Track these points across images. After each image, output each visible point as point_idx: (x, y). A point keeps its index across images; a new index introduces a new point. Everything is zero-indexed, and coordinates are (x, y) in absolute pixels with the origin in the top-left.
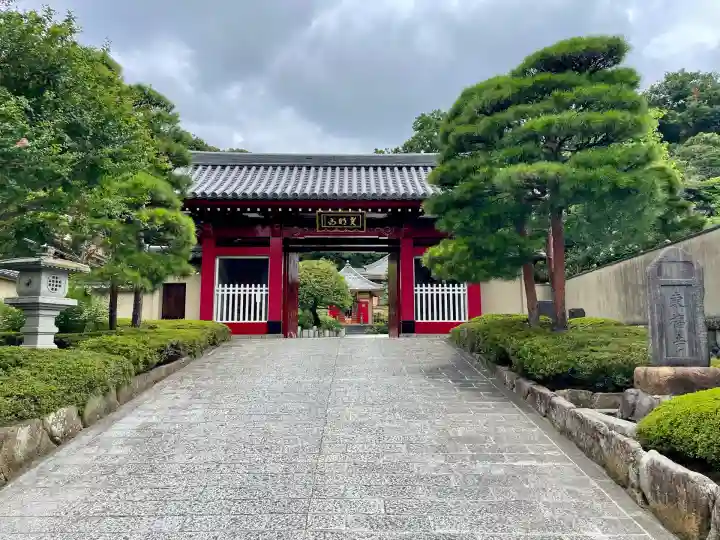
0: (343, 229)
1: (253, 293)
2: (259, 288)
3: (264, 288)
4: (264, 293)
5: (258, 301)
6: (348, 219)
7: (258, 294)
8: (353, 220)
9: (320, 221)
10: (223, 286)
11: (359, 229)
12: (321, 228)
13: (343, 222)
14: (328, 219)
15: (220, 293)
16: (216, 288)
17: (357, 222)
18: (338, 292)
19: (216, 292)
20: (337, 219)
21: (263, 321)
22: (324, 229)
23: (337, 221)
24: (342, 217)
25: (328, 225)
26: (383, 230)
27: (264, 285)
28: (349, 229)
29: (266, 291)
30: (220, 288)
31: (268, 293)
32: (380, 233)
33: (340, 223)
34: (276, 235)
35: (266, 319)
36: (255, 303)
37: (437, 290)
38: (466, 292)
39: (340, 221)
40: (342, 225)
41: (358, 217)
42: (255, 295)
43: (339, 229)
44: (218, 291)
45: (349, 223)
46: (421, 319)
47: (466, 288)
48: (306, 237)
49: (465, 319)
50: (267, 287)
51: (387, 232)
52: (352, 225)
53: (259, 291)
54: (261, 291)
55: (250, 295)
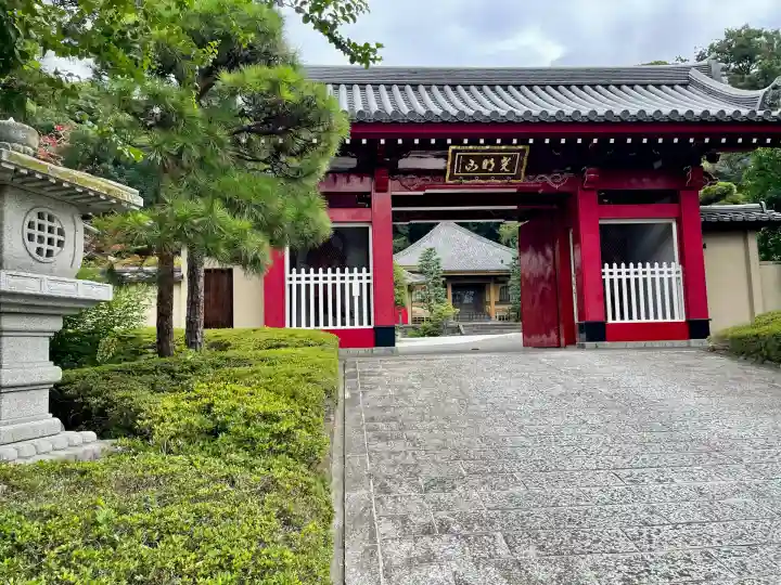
0: (489, 177)
1: (347, 282)
2: (356, 274)
3: (364, 274)
4: (365, 282)
5: (356, 293)
6: (498, 160)
7: (356, 284)
8: (505, 162)
9: (453, 164)
10: (299, 272)
11: (513, 177)
12: (452, 177)
13: (489, 166)
14: (467, 159)
15: (294, 283)
16: (287, 275)
17: (511, 166)
19: (288, 282)
20: (479, 160)
21: (365, 326)
22: (457, 177)
23: (480, 165)
24: (489, 158)
25: (464, 171)
26: (548, 180)
27: (364, 269)
28: (497, 178)
29: (368, 278)
30: (294, 275)
31: (371, 281)
32: (545, 185)
33: (485, 167)
34: (382, 188)
35: (369, 323)
36: (352, 298)
37: (636, 273)
38: (680, 275)
39: (485, 163)
40: (486, 171)
41: (514, 159)
42: (351, 285)
43: (481, 178)
44: (291, 279)
45: (498, 168)
46: (614, 318)
47: (680, 268)
48: (428, 191)
49: (680, 317)
50: (368, 271)
51: (556, 182)
52: (503, 171)
53: (356, 278)
54: (360, 278)
55: (343, 286)
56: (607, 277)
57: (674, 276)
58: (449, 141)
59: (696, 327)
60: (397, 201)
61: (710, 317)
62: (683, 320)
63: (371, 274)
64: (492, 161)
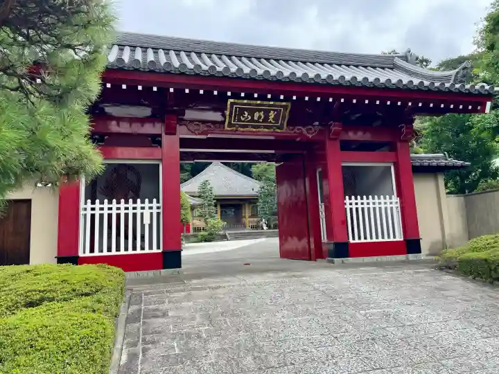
0: (259, 127)
1: (139, 211)
2: (147, 204)
3: (155, 204)
4: (155, 211)
5: (147, 221)
6: (267, 112)
7: (147, 213)
8: (272, 115)
10: (93, 203)
11: (278, 128)
12: (230, 125)
13: (260, 117)
14: (242, 111)
15: (89, 213)
16: (82, 205)
17: (276, 118)
19: (82, 212)
20: (252, 112)
21: (155, 250)
22: (234, 125)
23: (253, 117)
24: (259, 111)
25: (239, 120)
26: (304, 130)
27: (155, 200)
28: (265, 127)
29: (158, 208)
30: (89, 205)
31: (161, 211)
32: (301, 134)
33: (256, 118)
34: (171, 131)
35: (158, 248)
36: (143, 226)
37: (368, 203)
38: (398, 205)
39: (256, 115)
40: (257, 121)
41: (278, 113)
42: (142, 214)
43: (254, 127)
44: (85, 209)
45: (266, 119)
46: (354, 239)
47: (398, 200)
48: (209, 136)
49: (399, 237)
50: (158, 202)
51: (309, 132)
52: (270, 122)
53: (147, 208)
54: (151, 208)
55: (135, 215)
56: (348, 207)
57: (394, 206)
58: (229, 94)
59: (411, 245)
60: (184, 143)
61: (421, 237)
62: (402, 239)
63: (160, 205)
64: (262, 113)
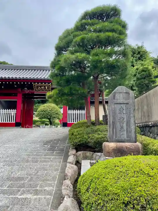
0: (44, 90)
1: (11, 112)
5: (13, 115)
6: (45, 87)
7: (13, 113)
8: (46, 87)
9: (35, 87)
11: (49, 91)
12: (35, 90)
13: (43, 88)
14: (38, 87)
18: (57, 114)
20: (41, 87)
21: (14, 122)
23: (41, 88)
25: (38, 89)
36: (12, 116)
37: (76, 112)
39: (42, 88)
40: (43, 89)
41: (48, 87)
43: (42, 90)
45: (45, 88)
53: (13, 112)
54: (14, 112)
55: (10, 113)
56: (69, 113)
57: (84, 113)
58: (33, 83)
63: (16, 111)
64: (43, 87)
